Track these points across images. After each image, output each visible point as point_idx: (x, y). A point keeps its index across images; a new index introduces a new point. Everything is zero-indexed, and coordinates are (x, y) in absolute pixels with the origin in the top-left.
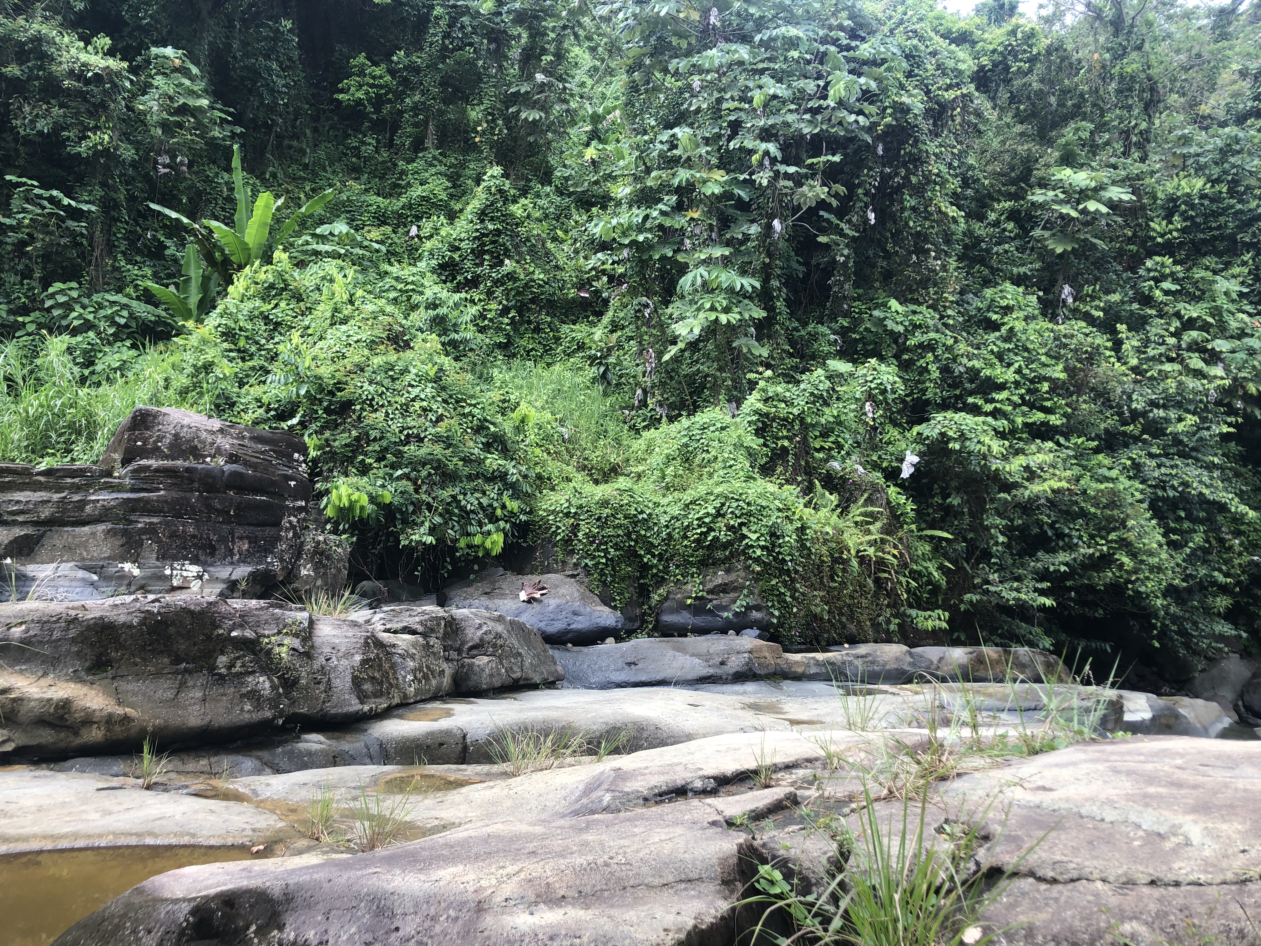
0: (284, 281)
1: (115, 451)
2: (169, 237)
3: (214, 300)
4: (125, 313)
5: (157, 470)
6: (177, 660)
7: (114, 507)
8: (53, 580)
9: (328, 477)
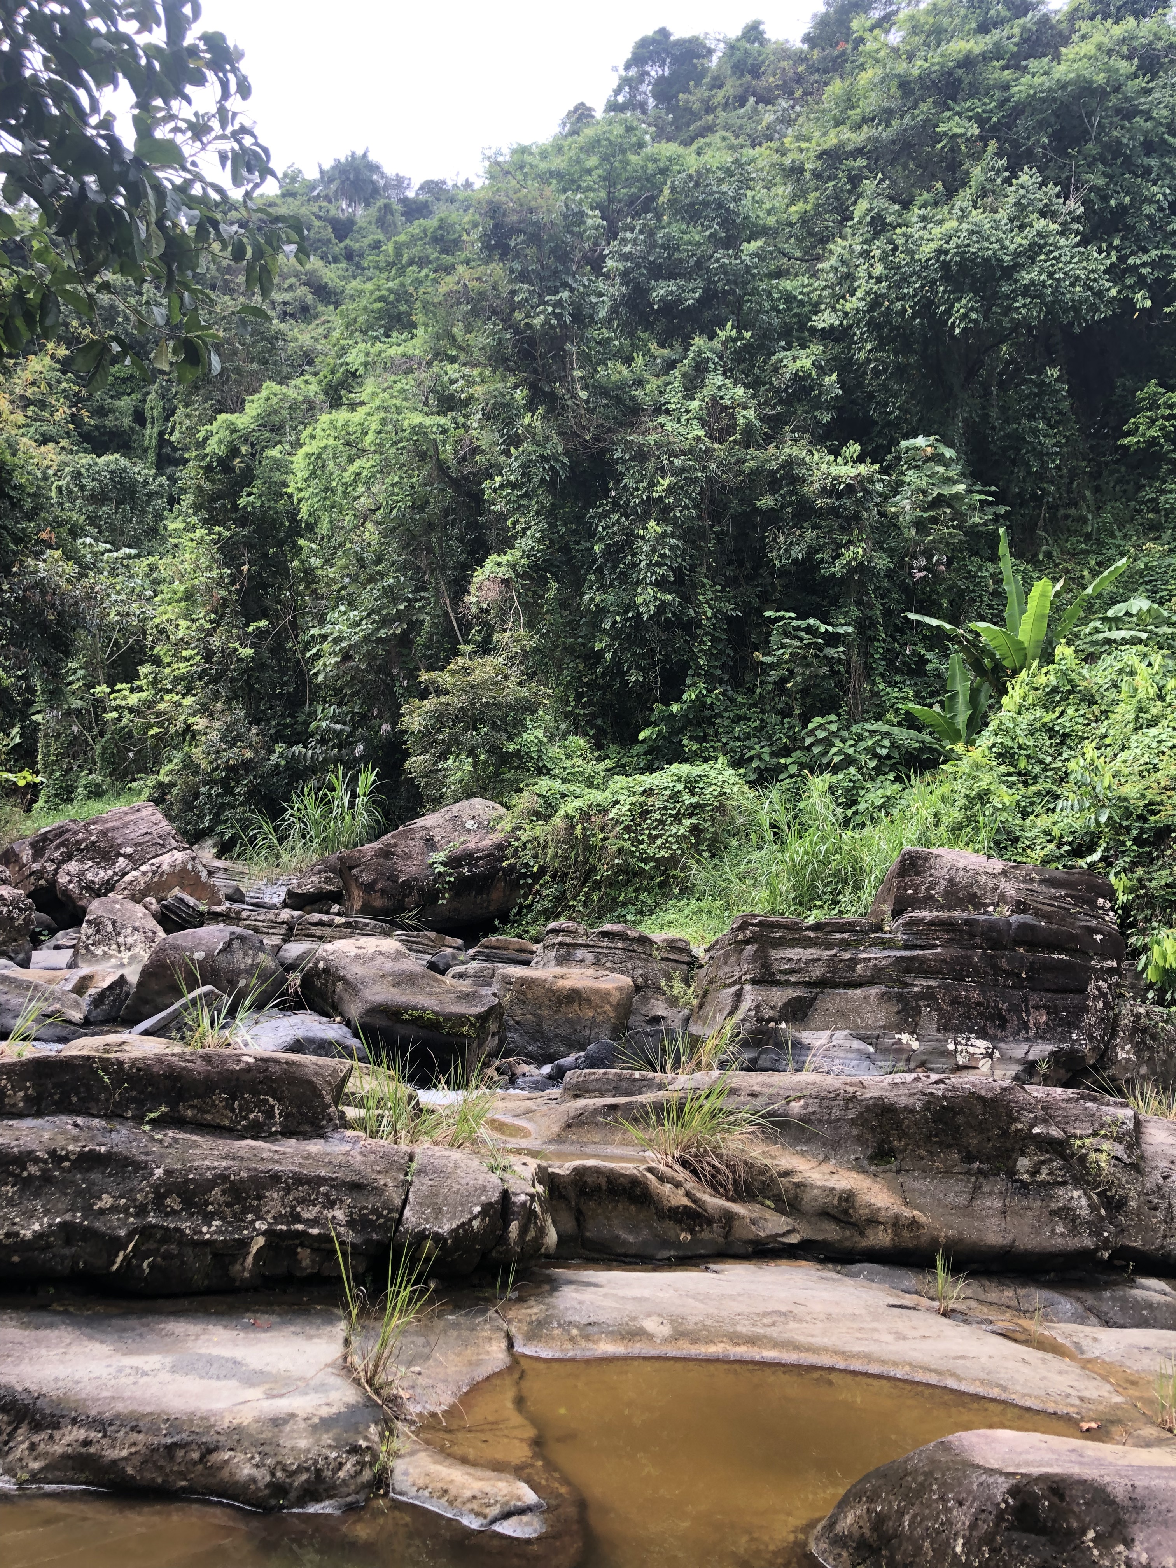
0: (1070, 681)
1: (884, 901)
2: (930, 649)
3: (985, 716)
4: (886, 743)
5: (932, 923)
6: (969, 1158)
7: (887, 967)
8: (828, 1049)
9: (1145, 929)
